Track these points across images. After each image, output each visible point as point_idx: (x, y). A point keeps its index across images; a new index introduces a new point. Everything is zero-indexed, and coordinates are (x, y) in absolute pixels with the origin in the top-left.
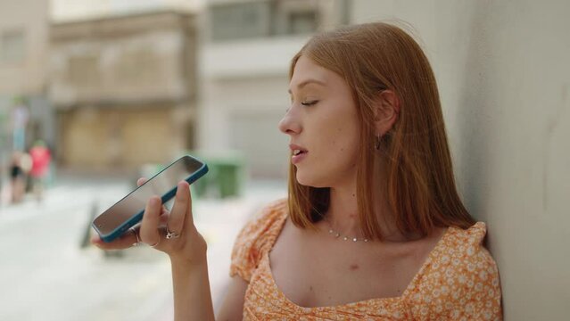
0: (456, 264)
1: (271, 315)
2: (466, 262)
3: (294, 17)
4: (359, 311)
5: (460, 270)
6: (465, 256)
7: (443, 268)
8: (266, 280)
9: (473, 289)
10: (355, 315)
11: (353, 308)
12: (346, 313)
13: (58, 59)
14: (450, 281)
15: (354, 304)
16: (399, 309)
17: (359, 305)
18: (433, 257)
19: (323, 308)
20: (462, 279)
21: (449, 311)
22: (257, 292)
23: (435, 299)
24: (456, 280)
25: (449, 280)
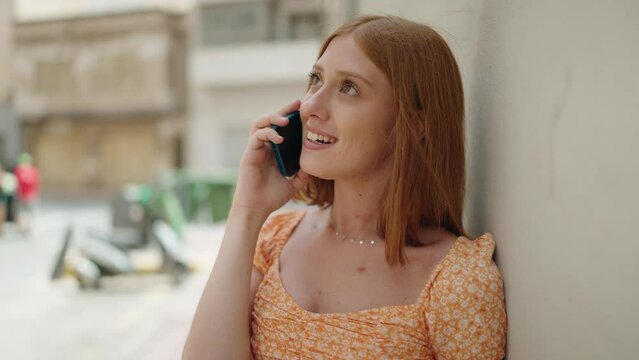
0: (466, 273)
1: (277, 321)
2: (477, 272)
3: (295, 19)
4: (371, 319)
5: (471, 279)
6: (476, 267)
7: (453, 276)
8: (274, 285)
9: (483, 299)
10: (367, 323)
11: (365, 316)
12: (358, 321)
13: (24, 63)
14: (459, 290)
15: (365, 311)
16: (414, 317)
17: (372, 313)
18: (444, 266)
19: (332, 315)
20: (471, 290)
21: (457, 321)
22: (264, 297)
23: (442, 308)
24: (466, 290)
25: (457, 289)
